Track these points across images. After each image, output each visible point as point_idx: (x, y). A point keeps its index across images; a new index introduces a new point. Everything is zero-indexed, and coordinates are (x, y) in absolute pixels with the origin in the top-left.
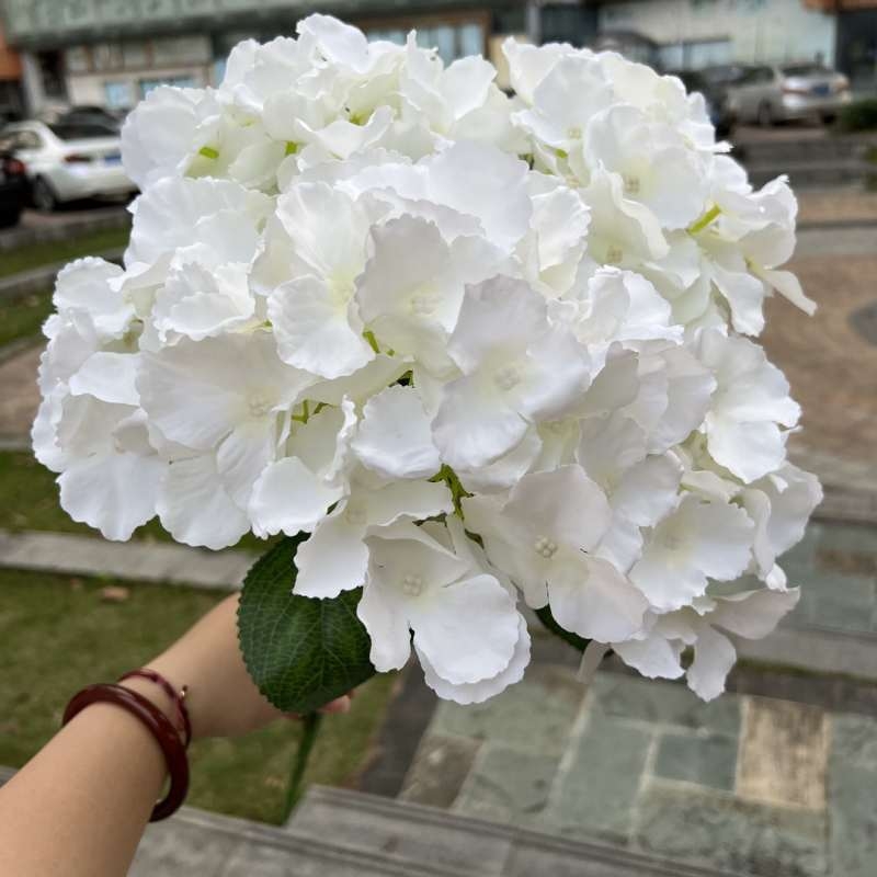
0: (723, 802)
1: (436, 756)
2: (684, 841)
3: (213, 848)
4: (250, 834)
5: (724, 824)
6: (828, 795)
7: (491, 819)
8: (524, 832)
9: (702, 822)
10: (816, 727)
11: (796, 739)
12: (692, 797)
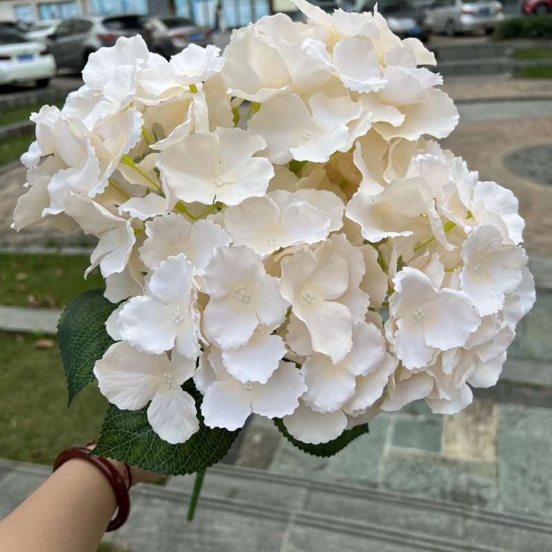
0: (435, 459)
1: (257, 438)
2: (412, 484)
4: (144, 491)
5: (436, 472)
6: (497, 453)
7: (292, 475)
8: (314, 483)
9: (422, 472)
10: (490, 413)
11: (478, 420)
12: (416, 457)
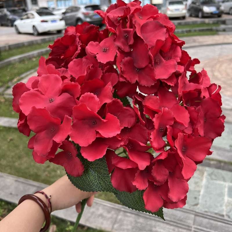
3: (113, 212)
